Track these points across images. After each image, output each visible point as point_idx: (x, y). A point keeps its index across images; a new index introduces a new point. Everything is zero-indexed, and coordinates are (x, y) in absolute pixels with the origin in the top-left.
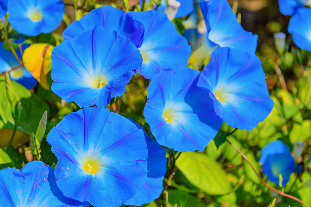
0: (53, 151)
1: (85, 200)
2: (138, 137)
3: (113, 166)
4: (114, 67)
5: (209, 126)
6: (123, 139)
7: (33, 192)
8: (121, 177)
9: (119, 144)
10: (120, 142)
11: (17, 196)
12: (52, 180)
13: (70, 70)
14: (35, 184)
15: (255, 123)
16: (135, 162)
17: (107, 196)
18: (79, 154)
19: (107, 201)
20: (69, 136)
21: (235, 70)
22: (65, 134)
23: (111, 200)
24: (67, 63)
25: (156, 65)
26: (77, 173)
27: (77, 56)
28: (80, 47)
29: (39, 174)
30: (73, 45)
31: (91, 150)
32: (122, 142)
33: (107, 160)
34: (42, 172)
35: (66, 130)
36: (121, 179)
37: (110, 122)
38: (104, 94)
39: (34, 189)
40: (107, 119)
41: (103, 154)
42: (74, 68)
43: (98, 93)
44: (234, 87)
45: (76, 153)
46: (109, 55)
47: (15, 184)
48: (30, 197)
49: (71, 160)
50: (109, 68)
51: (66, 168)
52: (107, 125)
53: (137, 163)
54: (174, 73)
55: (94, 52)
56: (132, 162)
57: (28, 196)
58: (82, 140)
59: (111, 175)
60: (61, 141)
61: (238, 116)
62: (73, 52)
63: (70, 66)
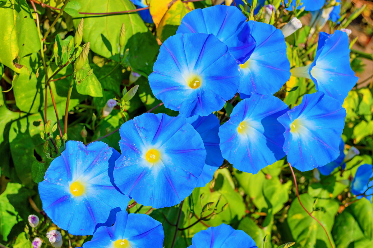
0: (120, 144)
1: (130, 195)
2: (200, 156)
3: (170, 168)
4: (213, 77)
5: (273, 152)
6: (187, 151)
7: (91, 167)
8: (171, 183)
9: (182, 153)
10: (184, 151)
11: (76, 165)
12: (112, 162)
13: (173, 65)
14: (95, 161)
15: (314, 166)
16: (188, 174)
17: (152, 194)
18: (145, 145)
19: (150, 199)
20: (142, 130)
21: (319, 112)
22: (140, 128)
23: (154, 199)
24: (172, 57)
25: (252, 78)
26: (136, 164)
27: (184, 52)
28: (191, 45)
29: (101, 154)
30: (186, 40)
31: (158, 145)
32: (186, 152)
33: (167, 159)
34: (104, 153)
35: (141, 125)
36: (170, 184)
37: (183, 131)
38: (192, 101)
39: (93, 164)
40: (181, 127)
41: (166, 152)
42: (177, 63)
43: (188, 96)
44: (312, 124)
45: (144, 144)
46: (212, 64)
47: (78, 156)
48: (87, 169)
49: (135, 151)
50: (208, 75)
51: (127, 158)
52: (179, 133)
53: (189, 176)
54: (264, 98)
55: (201, 56)
56: (186, 173)
57: (86, 168)
58: (153, 137)
59: (164, 175)
60: (133, 132)
61: (301, 155)
62: (183, 47)
63: (174, 60)
